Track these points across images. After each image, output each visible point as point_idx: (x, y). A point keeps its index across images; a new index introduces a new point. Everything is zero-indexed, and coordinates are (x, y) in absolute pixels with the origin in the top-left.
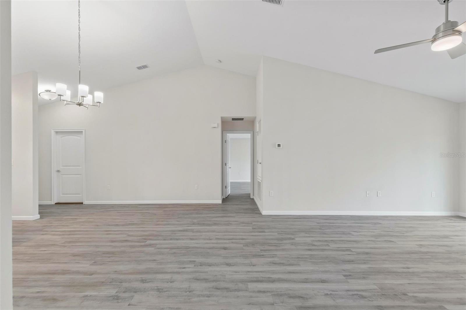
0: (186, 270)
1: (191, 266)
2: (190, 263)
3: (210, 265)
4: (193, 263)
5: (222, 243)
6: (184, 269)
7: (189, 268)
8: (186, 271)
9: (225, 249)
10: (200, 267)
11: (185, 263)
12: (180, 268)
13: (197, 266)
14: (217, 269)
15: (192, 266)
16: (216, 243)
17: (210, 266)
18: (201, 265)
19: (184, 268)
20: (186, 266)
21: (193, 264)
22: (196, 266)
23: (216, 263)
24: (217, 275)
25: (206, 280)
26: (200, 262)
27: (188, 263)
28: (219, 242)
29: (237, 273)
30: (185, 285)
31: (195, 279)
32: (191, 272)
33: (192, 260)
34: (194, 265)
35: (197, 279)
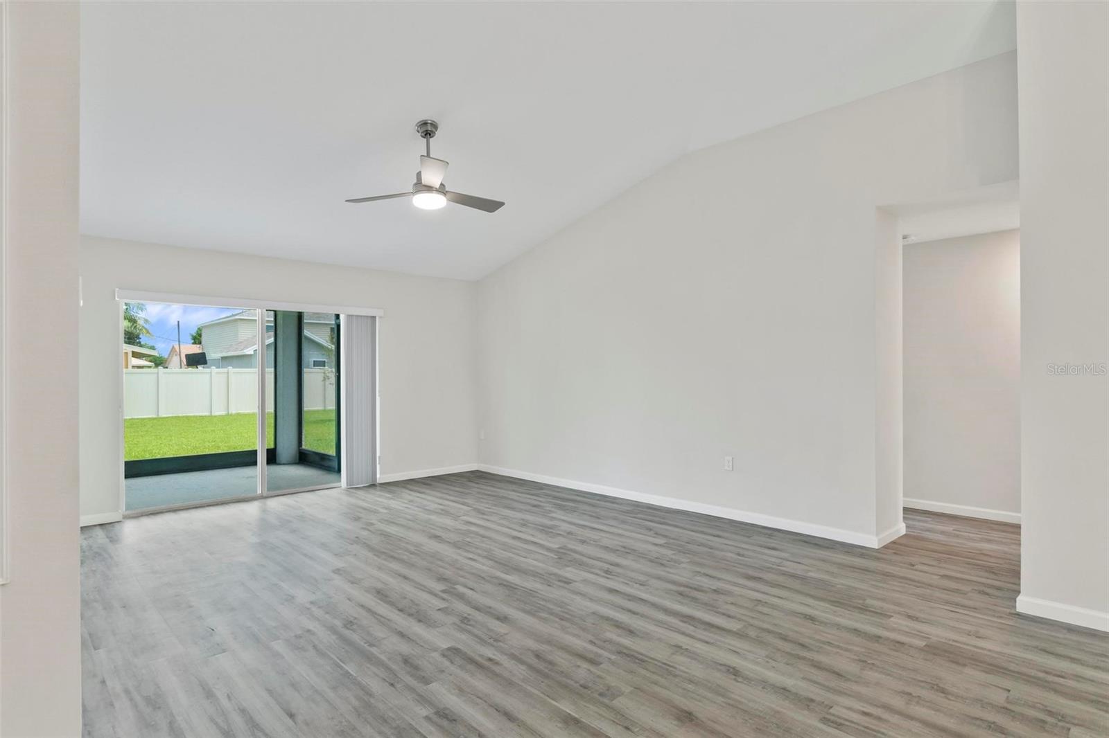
0: (863, 707)
1: (844, 711)
2: (842, 721)
3: (784, 691)
4: (832, 718)
6: (865, 710)
7: (850, 709)
8: (862, 704)
10: (816, 698)
11: (860, 728)
12: (879, 719)
13: (823, 703)
14: (772, 676)
17: (784, 689)
18: (807, 703)
19: (865, 714)
20: (855, 717)
21: (830, 714)
22: (827, 705)
23: (763, 688)
24: (784, 663)
25: (817, 666)
26: (806, 712)
27: (847, 723)
29: (734, 649)
30: (873, 675)
31: (845, 677)
32: (846, 694)
33: (830, 730)
34: (831, 711)
35: (839, 675)
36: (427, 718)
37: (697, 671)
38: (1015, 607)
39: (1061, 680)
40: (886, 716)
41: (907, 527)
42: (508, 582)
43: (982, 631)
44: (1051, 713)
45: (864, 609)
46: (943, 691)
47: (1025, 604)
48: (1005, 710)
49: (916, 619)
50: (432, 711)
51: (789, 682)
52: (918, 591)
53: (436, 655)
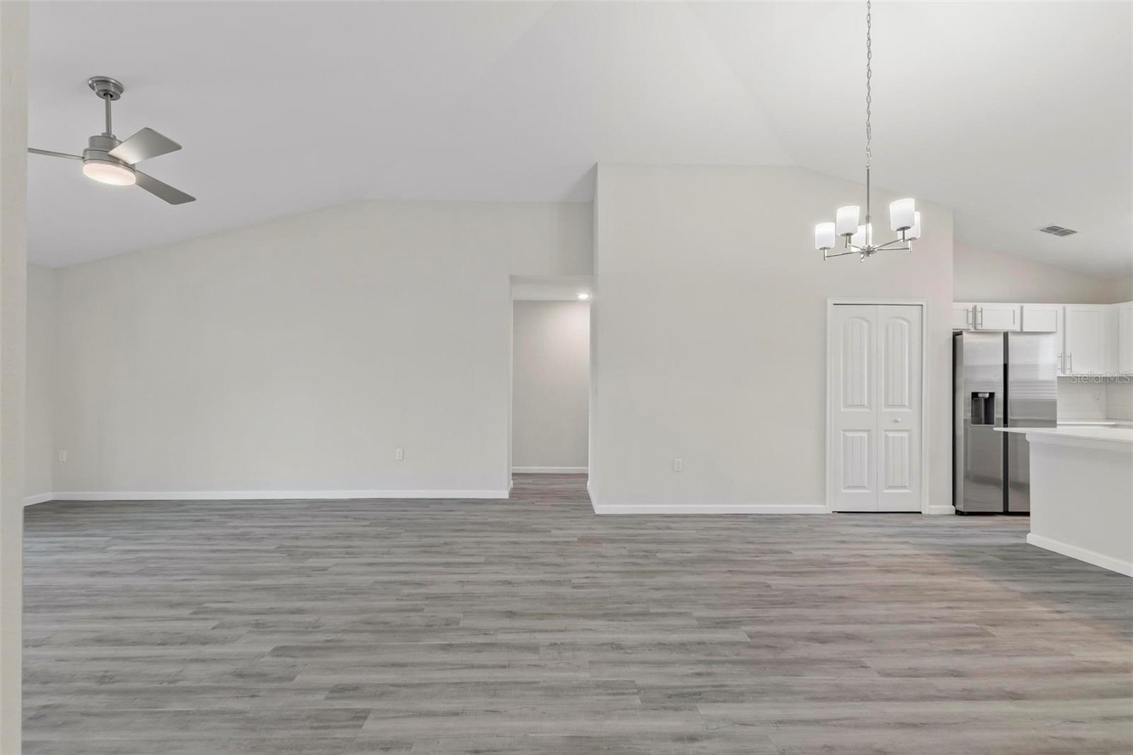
3: (542, 582)
5: (518, 631)
7: (578, 578)
9: (511, 614)
10: (560, 579)
12: (593, 578)
13: (565, 580)
15: (573, 581)
16: (535, 631)
18: (558, 583)
20: (585, 581)
22: (568, 580)
25: (544, 564)
28: (527, 636)
36: (327, 698)
37: (490, 590)
38: (594, 513)
39: (635, 538)
40: (595, 575)
41: (514, 484)
42: (261, 586)
43: (592, 526)
44: (646, 551)
45: (535, 531)
46: (604, 557)
47: (600, 509)
48: (630, 556)
49: (562, 529)
50: (327, 692)
51: (541, 577)
52: (549, 515)
53: (268, 659)
